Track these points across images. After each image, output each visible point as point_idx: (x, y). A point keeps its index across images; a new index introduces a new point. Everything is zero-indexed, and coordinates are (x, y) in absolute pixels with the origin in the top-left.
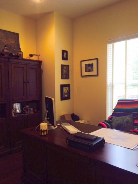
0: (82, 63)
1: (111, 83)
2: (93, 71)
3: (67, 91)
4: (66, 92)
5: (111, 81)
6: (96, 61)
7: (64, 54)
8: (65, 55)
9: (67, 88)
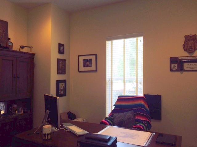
0: (80, 57)
1: (110, 80)
2: (91, 66)
3: (63, 87)
4: (62, 89)
5: (110, 77)
6: (94, 56)
7: (61, 47)
8: (61, 49)
9: (63, 84)
